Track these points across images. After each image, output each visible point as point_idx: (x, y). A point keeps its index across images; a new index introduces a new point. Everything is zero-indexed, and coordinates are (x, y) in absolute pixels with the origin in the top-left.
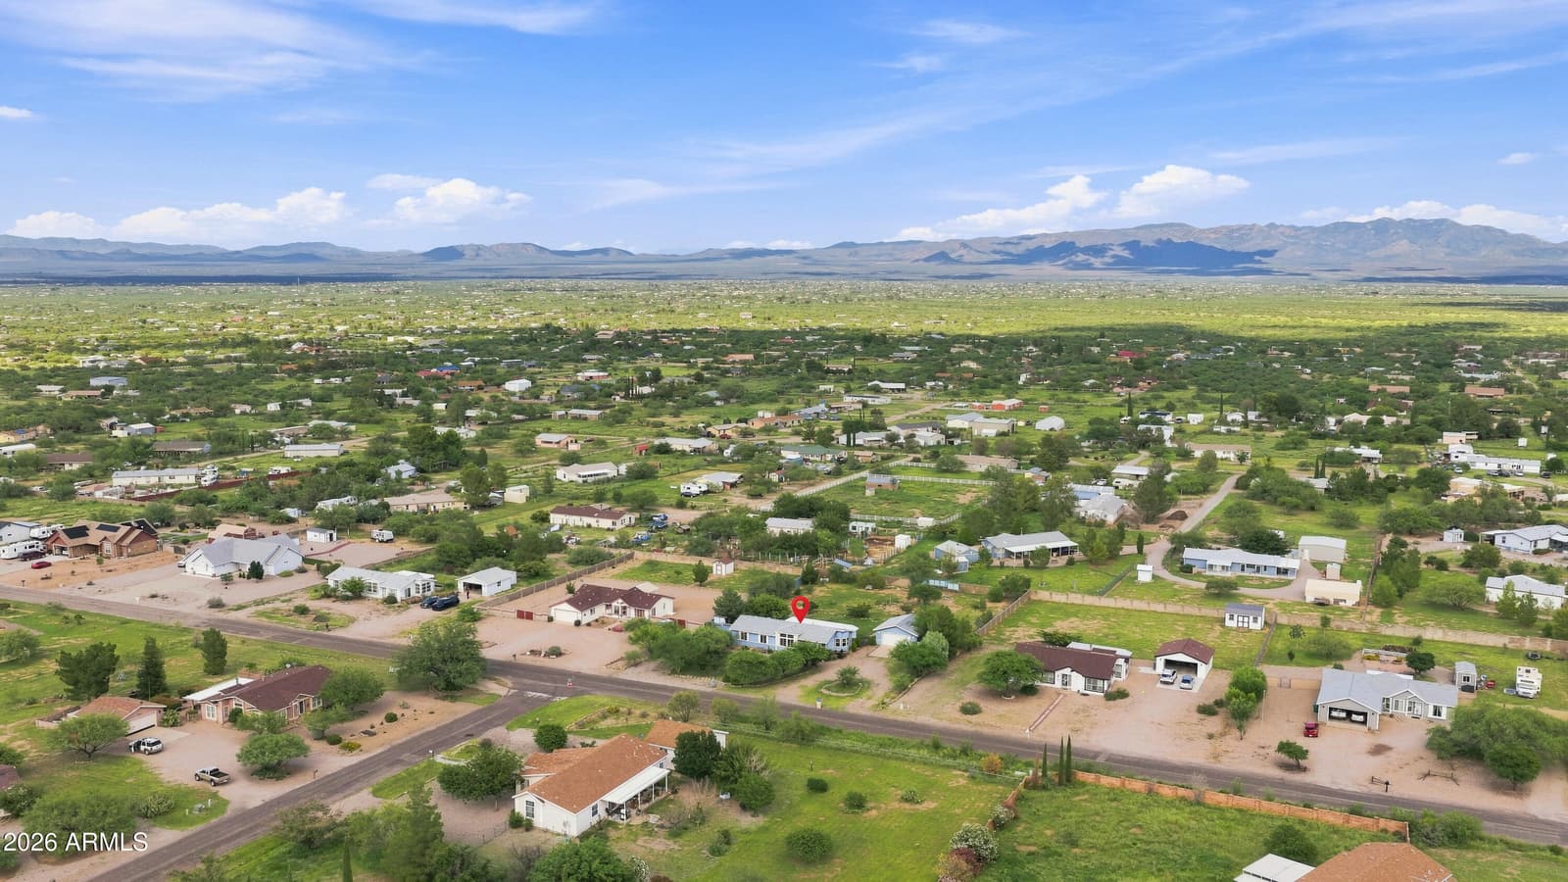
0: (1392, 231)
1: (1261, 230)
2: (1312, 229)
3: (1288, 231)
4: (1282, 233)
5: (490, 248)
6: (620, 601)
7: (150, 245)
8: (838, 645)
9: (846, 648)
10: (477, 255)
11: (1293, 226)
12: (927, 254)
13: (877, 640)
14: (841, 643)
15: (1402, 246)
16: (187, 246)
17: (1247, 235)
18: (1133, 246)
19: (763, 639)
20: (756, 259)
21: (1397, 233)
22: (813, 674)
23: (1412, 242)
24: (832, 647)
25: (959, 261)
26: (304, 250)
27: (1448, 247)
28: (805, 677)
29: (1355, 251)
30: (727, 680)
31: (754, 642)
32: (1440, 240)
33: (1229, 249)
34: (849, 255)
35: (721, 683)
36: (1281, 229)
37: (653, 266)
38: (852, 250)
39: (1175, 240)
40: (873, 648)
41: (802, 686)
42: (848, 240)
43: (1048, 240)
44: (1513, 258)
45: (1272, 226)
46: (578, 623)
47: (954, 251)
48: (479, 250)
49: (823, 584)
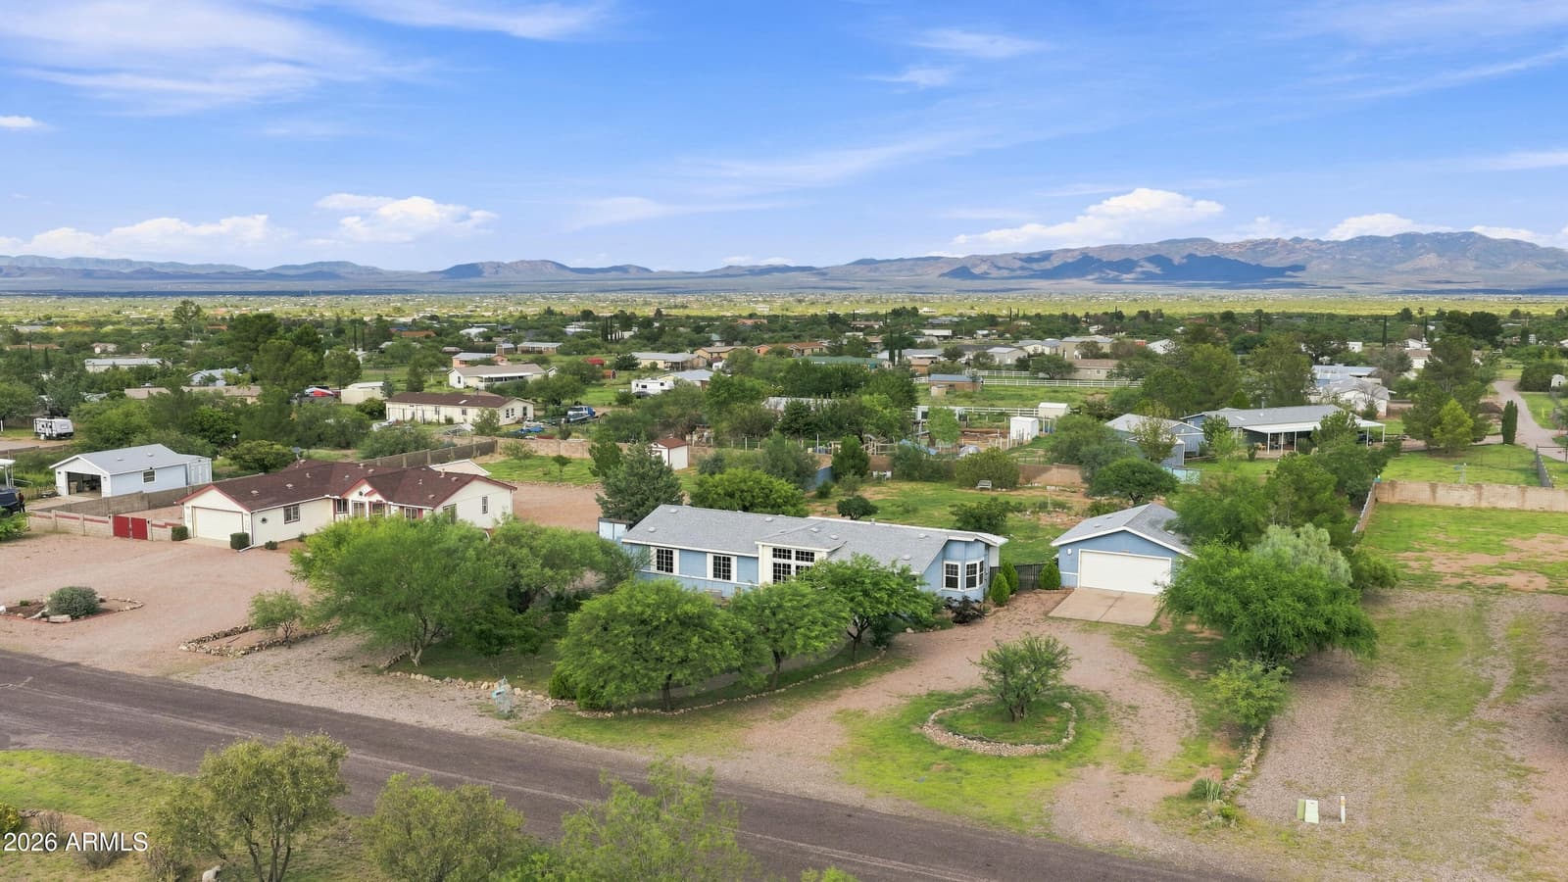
0: (1419, 245)
1: (1285, 244)
2: (1337, 243)
3: (1313, 246)
4: (1308, 248)
5: (510, 266)
6: (366, 488)
7: (172, 264)
8: (951, 582)
9: (975, 593)
10: (497, 272)
11: (1317, 240)
12: (946, 270)
13: (1065, 574)
14: (962, 577)
15: (1431, 260)
16: (211, 266)
17: (1272, 249)
18: (1157, 259)
19: (722, 567)
20: (777, 275)
21: (1424, 247)
22: (883, 669)
23: (1439, 255)
24: (936, 586)
25: (983, 276)
26: (325, 269)
27: (1476, 260)
28: (856, 679)
29: (1381, 265)
30: (563, 691)
31: (694, 577)
32: (1468, 254)
33: (1254, 263)
34: (869, 272)
35: (541, 702)
36: (1305, 244)
37: (673, 282)
38: (873, 266)
39: (1198, 254)
40: (1055, 595)
41: (845, 716)
42: (868, 257)
43: (1069, 255)
44: (1543, 271)
45: (1297, 240)
46: (240, 542)
47: (976, 266)
48: (498, 267)
49: (880, 480)
